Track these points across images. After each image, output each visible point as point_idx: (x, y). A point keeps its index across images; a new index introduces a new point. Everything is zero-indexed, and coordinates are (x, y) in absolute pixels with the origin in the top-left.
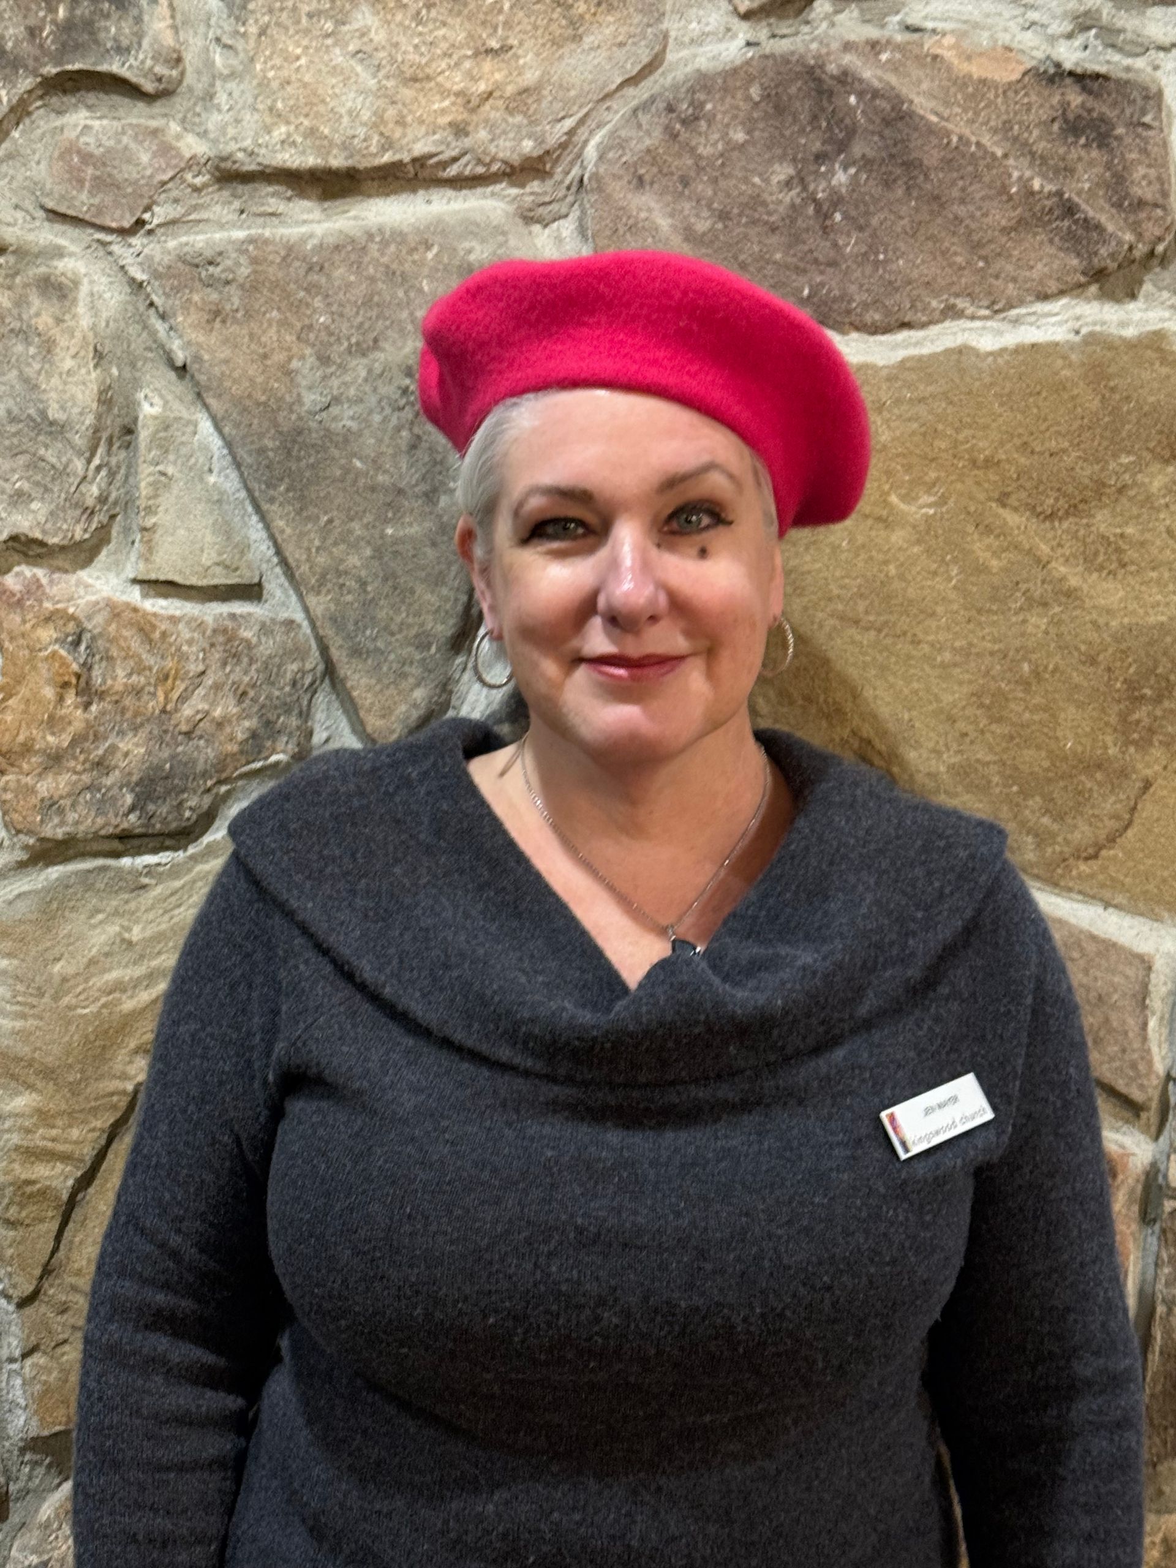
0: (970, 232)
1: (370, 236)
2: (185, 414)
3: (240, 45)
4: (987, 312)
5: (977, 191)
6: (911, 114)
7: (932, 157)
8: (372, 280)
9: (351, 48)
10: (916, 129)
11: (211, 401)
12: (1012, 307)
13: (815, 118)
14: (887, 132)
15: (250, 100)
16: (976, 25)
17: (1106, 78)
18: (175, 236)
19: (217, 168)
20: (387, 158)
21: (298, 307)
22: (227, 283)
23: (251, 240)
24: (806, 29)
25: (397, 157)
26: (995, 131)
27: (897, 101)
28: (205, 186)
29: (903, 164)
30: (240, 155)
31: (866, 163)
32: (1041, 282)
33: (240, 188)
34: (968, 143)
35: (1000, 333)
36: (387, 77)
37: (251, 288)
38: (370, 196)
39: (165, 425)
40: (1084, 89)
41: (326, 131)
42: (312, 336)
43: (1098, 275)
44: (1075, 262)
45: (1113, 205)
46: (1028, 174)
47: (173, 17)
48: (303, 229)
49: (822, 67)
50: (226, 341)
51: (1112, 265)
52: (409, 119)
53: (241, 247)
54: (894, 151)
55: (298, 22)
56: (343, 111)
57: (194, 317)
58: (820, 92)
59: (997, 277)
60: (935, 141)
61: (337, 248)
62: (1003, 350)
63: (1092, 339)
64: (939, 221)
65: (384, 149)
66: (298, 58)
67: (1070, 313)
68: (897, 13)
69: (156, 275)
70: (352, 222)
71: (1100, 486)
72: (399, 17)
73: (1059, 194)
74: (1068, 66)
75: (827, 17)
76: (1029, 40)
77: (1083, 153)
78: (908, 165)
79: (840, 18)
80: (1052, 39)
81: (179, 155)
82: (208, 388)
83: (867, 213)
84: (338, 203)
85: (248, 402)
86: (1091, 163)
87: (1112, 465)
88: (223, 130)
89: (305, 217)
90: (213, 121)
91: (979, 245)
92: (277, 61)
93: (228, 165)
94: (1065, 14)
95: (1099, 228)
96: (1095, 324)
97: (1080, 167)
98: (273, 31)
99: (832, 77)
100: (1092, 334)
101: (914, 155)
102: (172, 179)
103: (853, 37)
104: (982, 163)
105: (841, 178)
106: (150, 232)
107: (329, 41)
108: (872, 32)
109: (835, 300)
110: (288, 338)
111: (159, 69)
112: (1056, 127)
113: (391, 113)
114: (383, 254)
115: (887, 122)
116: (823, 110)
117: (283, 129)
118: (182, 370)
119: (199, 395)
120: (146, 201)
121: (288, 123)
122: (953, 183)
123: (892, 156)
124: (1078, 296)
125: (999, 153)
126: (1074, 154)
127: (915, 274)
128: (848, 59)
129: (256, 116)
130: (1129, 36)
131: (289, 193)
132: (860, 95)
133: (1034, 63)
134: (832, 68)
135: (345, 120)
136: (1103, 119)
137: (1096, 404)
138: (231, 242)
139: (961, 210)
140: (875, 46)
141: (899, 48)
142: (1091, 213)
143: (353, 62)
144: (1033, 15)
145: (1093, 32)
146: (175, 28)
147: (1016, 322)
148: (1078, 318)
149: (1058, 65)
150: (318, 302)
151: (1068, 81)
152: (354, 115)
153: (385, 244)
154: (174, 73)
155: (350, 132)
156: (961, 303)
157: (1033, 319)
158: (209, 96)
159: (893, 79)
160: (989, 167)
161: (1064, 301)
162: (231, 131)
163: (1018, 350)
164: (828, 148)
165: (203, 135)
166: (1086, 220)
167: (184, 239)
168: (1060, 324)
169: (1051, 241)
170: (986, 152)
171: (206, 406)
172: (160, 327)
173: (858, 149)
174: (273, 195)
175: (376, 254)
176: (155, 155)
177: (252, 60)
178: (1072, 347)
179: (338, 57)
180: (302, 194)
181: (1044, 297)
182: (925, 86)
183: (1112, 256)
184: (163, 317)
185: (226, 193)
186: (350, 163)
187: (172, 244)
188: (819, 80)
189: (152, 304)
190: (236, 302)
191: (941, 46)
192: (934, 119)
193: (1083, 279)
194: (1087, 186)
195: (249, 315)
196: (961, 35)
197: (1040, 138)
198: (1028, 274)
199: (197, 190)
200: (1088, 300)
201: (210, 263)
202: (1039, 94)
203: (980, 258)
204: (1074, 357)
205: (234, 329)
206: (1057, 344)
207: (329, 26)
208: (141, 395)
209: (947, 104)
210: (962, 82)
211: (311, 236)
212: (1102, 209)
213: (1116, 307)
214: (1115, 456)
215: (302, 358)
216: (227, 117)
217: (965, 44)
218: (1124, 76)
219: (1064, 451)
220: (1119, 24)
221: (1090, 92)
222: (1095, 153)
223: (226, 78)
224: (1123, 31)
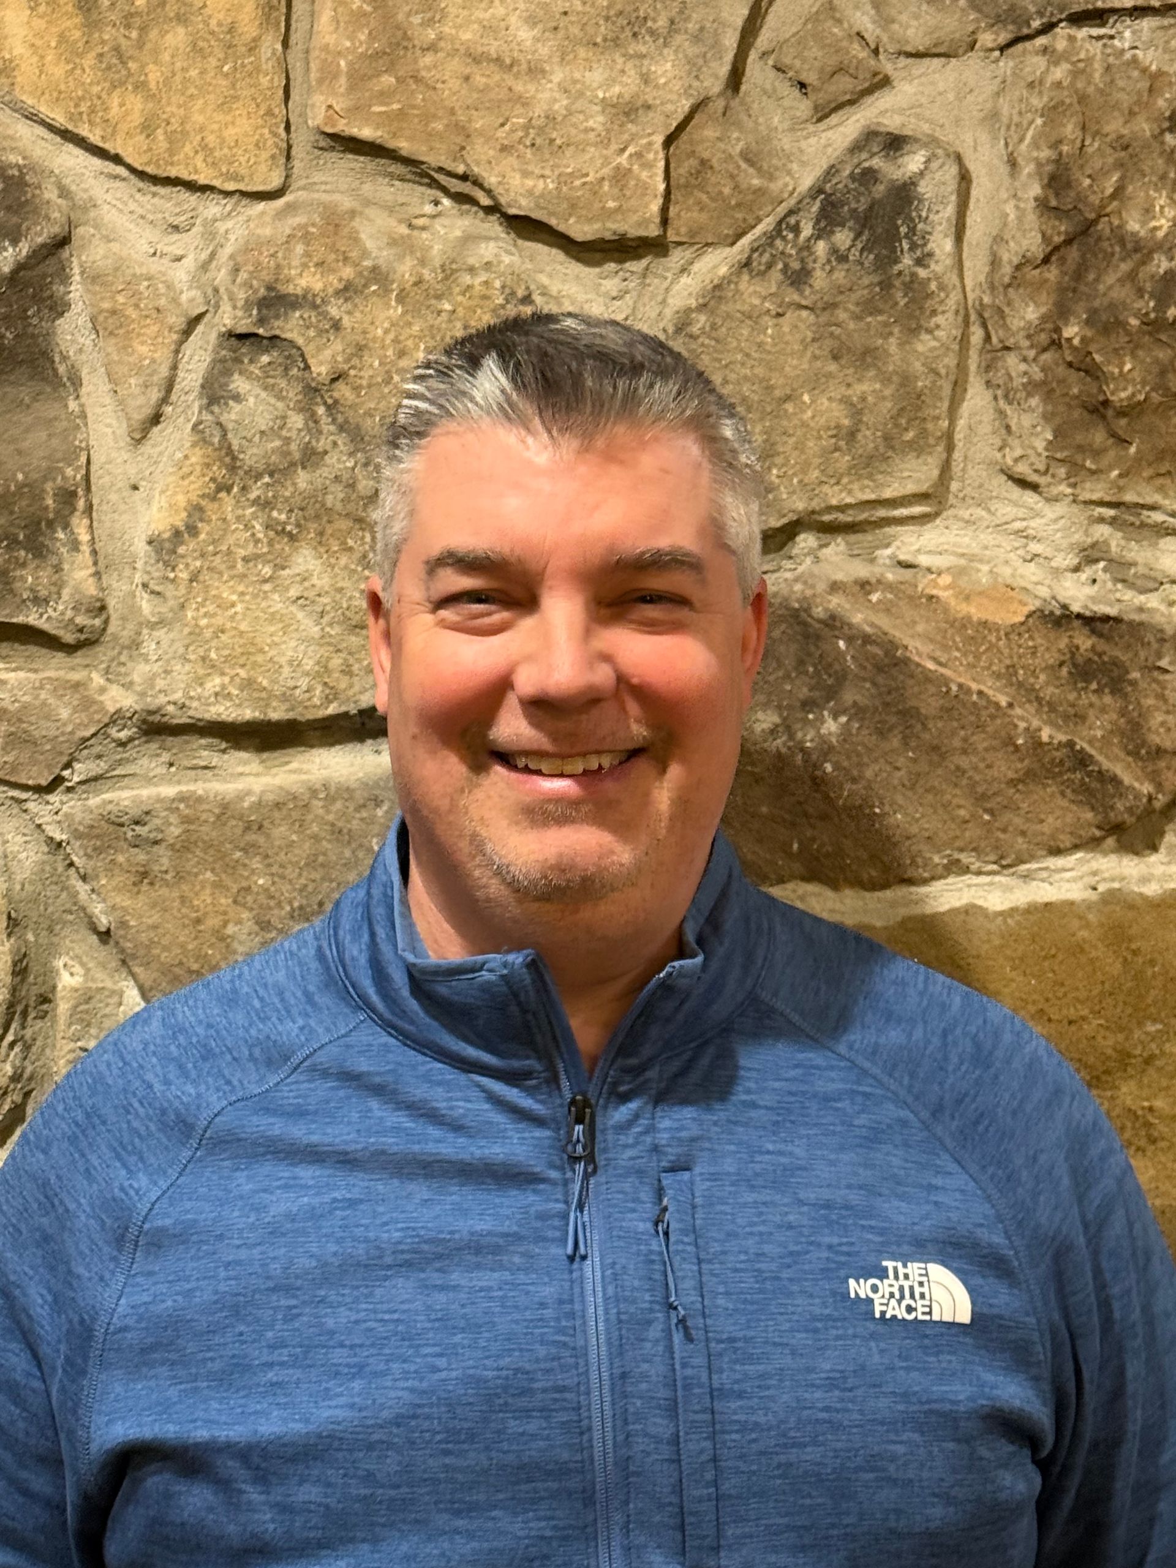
0: (973, 785)
1: (314, 792)
2: (109, 984)
3: (169, 590)
4: (995, 867)
5: (980, 741)
6: (906, 661)
7: (930, 705)
8: (315, 838)
9: (293, 593)
10: (912, 676)
11: (137, 970)
12: (1023, 862)
13: (801, 662)
14: (880, 680)
15: (181, 650)
16: (972, 558)
17: (1117, 620)
18: (98, 793)
19: (144, 721)
20: (332, 709)
21: (232, 868)
22: (156, 842)
23: (182, 798)
24: (787, 564)
25: (343, 709)
26: (998, 676)
27: (891, 646)
28: (131, 739)
29: (899, 712)
30: (171, 709)
31: (858, 712)
32: (1053, 837)
33: (170, 740)
34: (969, 691)
35: (1008, 889)
36: (331, 625)
37: (183, 848)
38: (312, 746)
39: (86, 997)
40: (1093, 631)
41: (265, 683)
42: (249, 899)
43: (1116, 829)
44: (1089, 815)
45: (1129, 753)
46: (1036, 723)
47: (95, 563)
48: (239, 785)
49: (807, 610)
50: (154, 905)
51: (1130, 820)
52: (356, 668)
53: (170, 807)
54: (888, 699)
55: (233, 567)
56: (283, 660)
57: (120, 879)
58: (807, 636)
59: (1004, 830)
60: (932, 689)
61: (278, 805)
62: (1013, 910)
63: (1111, 898)
64: (940, 771)
65: (328, 700)
66: (233, 605)
67: (1085, 869)
68: (888, 546)
69: (78, 835)
70: (294, 777)
71: (1124, 1057)
72: (343, 561)
73: (1071, 744)
74: (1076, 608)
75: (811, 552)
76: (1031, 573)
77: (1094, 698)
78: (904, 713)
79: (826, 552)
80: (1057, 572)
81: (102, 709)
82: (134, 957)
83: (860, 765)
84: (277, 754)
85: (177, 970)
86: (1103, 710)
87: (1137, 1034)
88: (151, 680)
89: (240, 769)
90: (139, 672)
91: (984, 797)
92: (211, 608)
93: (156, 718)
94: (1071, 546)
95: (1115, 780)
96: (1113, 880)
97: (1091, 713)
98: (205, 576)
99: (820, 621)
100: (1111, 892)
101: (910, 703)
102: (94, 735)
103: (839, 576)
104: (984, 713)
105: (831, 726)
106: (69, 790)
107: (267, 587)
108: (862, 570)
109: (828, 855)
110: (223, 901)
111: (80, 620)
112: (1064, 671)
113: (336, 662)
114: (328, 812)
115: (880, 669)
116: (809, 655)
117: (218, 681)
118: (105, 936)
119: (124, 962)
120: (65, 759)
121: (223, 674)
122: (954, 733)
123: (887, 705)
124: (1092, 850)
125: (1003, 701)
126: (1084, 701)
127: (914, 829)
128: (836, 602)
129: (188, 667)
130: (1141, 570)
131: (224, 745)
132: (850, 640)
133: (1038, 603)
134: (819, 612)
135: (286, 671)
136: (1115, 663)
137: (1117, 968)
138: (160, 800)
139: (964, 762)
140: (865, 586)
141: (890, 587)
142: (1106, 764)
143: (293, 608)
144: (1035, 547)
145: (1102, 564)
146: (97, 575)
147: (1027, 877)
148: (1095, 873)
149: (1065, 607)
150: (256, 863)
151: (1077, 623)
152: (295, 664)
153: (330, 799)
154: (97, 622)
155: (291, 683)
156: (965, 858)
157: (1044, 874)
158: (135, 644)
159: (884, 622)
160: (993, 717)
161: (1079, 855)
162: (160, 683)
163: (1032, 910)
164: (816, 694)
165: (128, 686)
166: (1100, 772)
167: (107, 796)
168: (1074, 880)
169: (1063, 794)
170: (989, 701)
171: (134, 976)
172: (82, 889)
173: (849, 696)
174: (205, 747)
175: (321, 811)
176: (75, 710)
177: (182, 606)
178: (1089, 906)
179: (276, 602)
180: (238, 746)
181: (1057, 851)
182: (920, 628)
183: (1130, 810)
184: (84, 878)
185: (154, 746)
186: (290, 715)
187: (94, 801)
188: (805, 624)
189: (71, 864)
190: (165, 861)
191: (936, 585)
192: (931, 665)
193: (1098, 833)
194: (1099, 733)
195: (180, 877)
196: (959, 572)
197: (1047, 683)
198: (1038, 827)
199: (122, 744)
200: (1105, 854)
201: (137, 823)
202: (1045, 637)
203: (986, 811)
204: (1091, 917)
205: (164, 891)
206: (1072, 903)
207: (267, 571)
208: (59, 963)
209: (945, 648)
210: (961, 624)
211: (249, 793)
212: (1117, 758)
213: (1136, 860)
214: (1140, 1024)
215: (239, 922)
216: (157, 668)
217: (963, 582)
218: (1137, 617)
219: (1084, 1018)
220: (1130, 556)
221: (1101, 635)
222: (1108, 699)
223: (153, 626)
224: (1134, 564)
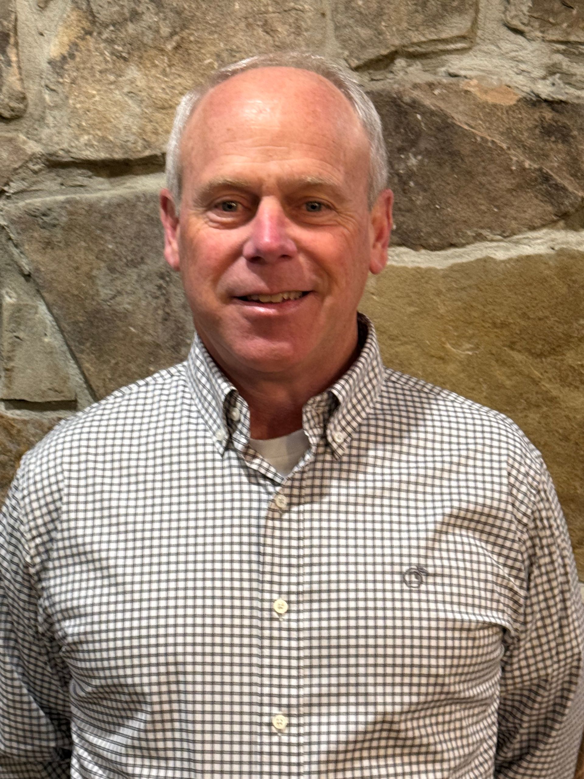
0: (489, 192)
1: (138, 198)
2: (30, 302)
3: (60, 89)
4: (499, 237)
5: (493, 169)
6: (453, 125)
7: (466, 149)
8: (139, 223)
9: (126, 90)
10: (456, 133)
11: (45, 295)
12: (515, 234)
13: (397, 127)
14: (439, 135)
15: (66, 121)
16: (490, 73)
17: (565, 103)
18: (23, 199)
19: (48, 160)
20: (147, 153)
21: (95, 239)
22: (55, 226)
23: (68, 202)
24: (391, 76)
25: (153, 152)
26: (502, 134)
27: (445, 116)
28: (40, 170)
29: (450, 153)
30: (61, 153)
31: (428, 153)
32: (531, 221)
33: (62, 171)
34: (486, 141)
35: (507, 249)
36: (146, 107)
37: (69, 228)
38: (137, 175)
39: (18, 309)
40: (553, 109)
41: (111, 138)
42: (105, 256)
43: (564, 216)
44: (550, 208)
45: (572, 175)
46: (522, 158)
47: (20, 74)
48: (99, 194)
49: (400, 98)
50: (54, 260)
51: (572, 210)
52: (160, 130)
53: (62, 205)
54: (443, 146)
55: (94, 76)
56: (120, 126)
57: (35, 246)
58: (400, 113)
59: (505, 217)
60: (468, 140)
61: (119, 205)
62: (510, 259)
63: (562, 253)
64: (471, 185)
65: (145, 148)
66: (94, 96)
67: (548, 238)
68: (443, 66)
69: (13, 222)
70: (128, 190)
71: (568, 337)
72: (153, 72)
73: (540, 170)
74: (544, 96)
75: (403, 69)
76: (521, 80)
77: (553, 146)
78: (452, 154)
79: (411, 69)
80: (534, 80)
81: (25, 153)
82: (43, 287)
83: (429, 182)
84: (118, 179)
85: (68, 295)
86: (559, 152)
87: (575, 325)
88: (50, 137)
89: (100, 187)
90: (45, 133)
91: (495, 199)
92: (82, 98)
93: (54, 158)
94: (541, 66)
95: (564, 189)
96: (563, 243)
97: (552, 154)
98: (80, 81)
99: (407, 104)
100: (562, 250)
101: (455, 148)
102: (20, 167)
103: (418, 81)
104: (495, 153)
105: (413, 161)
106: (8, 197)
107: (112, 87)
108: (429, 78)
109: (411, 231)
110: (91, 257)
111: (13, 104)
112: (537, 131)
113: (149, 127)
114: (146, 208)
115: (439, 130)
116: (401, 123)
117: (86, 137)
118: (28, 277)
119: (38, 291)
120: (5, 180)
121: (89, 134)
122: (479, 164)
123: (442, 149)
124: (552, 228)
125: (504, 146)
126: (548, 147)
127: (457, 216)
128: (416, 94)
129: (70, 130)
130: (579, 78)
131: (90, 173)
132: (423, 114)
133: (524, 94)
134: (407, 99)
135: (123, 132)
136: (565, 127)
137: (564, 290)
138: (56, 202)
139: (484, 179)
140: (431, 86)
141: (445, 86)
142: (559, 180)
143: (126, 99)
144: (523, 66)
145: (558, 75)
146: (21, 80)
147: (517, 243)
148: (553, 240)
149: (538, 96)
150: (108, 237)
151: (544, 105)
152: (128, 128)
153: (147, 202)
154: (21, 106)
155: (126, 139)
156: (485, 232)
157: (526, 241)
158: (42, 118)
159: (442, 105)
160: (498, 155)
161: (545, 231)
162: (56, 139)
163: (519, 260)
164: (405, 144)
165: (39, 141)
166: (556, 185)
167: (28, 201)
168: (542, 244)
169: (536, 197)
170: (497, 146)
171: (43, 298)
172: (15, 251)
173: (423, 145)
174: (80, 175)
175: (142, 209)
176: (10, 154)
177: (67, 98)
178: (550, 257)
179: (118, 95)
180: (98, 175)
181: (533, 228)
182: (461, 108)
183: (572, 205)
184: (16, 246)
185: (53, 174)
186: (126, 156)
187: (21, 204)
188: (399, 106)
189: (10, 239)
190: (59, 236)
191: (468, 84)
192: (466, 127)
193: (555, 218)
194: (556, 164)
195: (67, 245)
196: (480, 79)
197: (529, 138)
198: (523, 215)
199: (35, 172)
200: (558, 230)
201: (44, 215)
202: (527, 112)
203: (496, 207)
204: (551, 263)
205: (59, 252)
206: (540, 256)
207: (112, 78)
208: (4, 292)
209: (474, 118)
210: (483, 106)
211: (103, 198)
212: (565, 178)
213: (575, 233)
214: (577, 320)
215: (99, 269)
216: (53, 131)
217: (484, 84)
218: (576, 101)
219: (547, 317)
220: (573, 71)
221: (557, 111)
222: (560, 146)
223: (51, 108)
224: (575, 75)
